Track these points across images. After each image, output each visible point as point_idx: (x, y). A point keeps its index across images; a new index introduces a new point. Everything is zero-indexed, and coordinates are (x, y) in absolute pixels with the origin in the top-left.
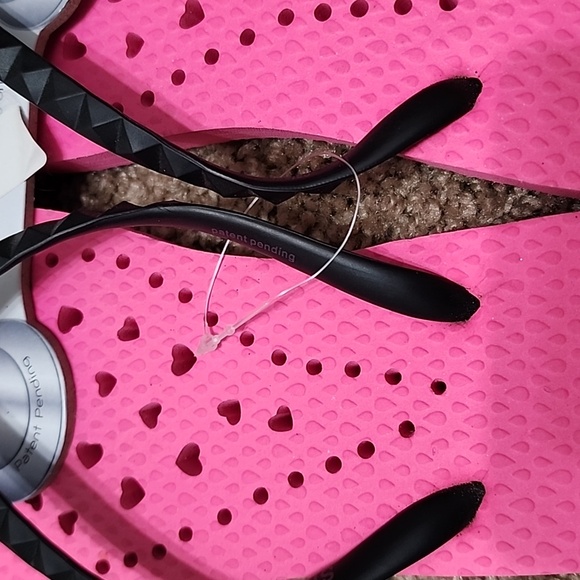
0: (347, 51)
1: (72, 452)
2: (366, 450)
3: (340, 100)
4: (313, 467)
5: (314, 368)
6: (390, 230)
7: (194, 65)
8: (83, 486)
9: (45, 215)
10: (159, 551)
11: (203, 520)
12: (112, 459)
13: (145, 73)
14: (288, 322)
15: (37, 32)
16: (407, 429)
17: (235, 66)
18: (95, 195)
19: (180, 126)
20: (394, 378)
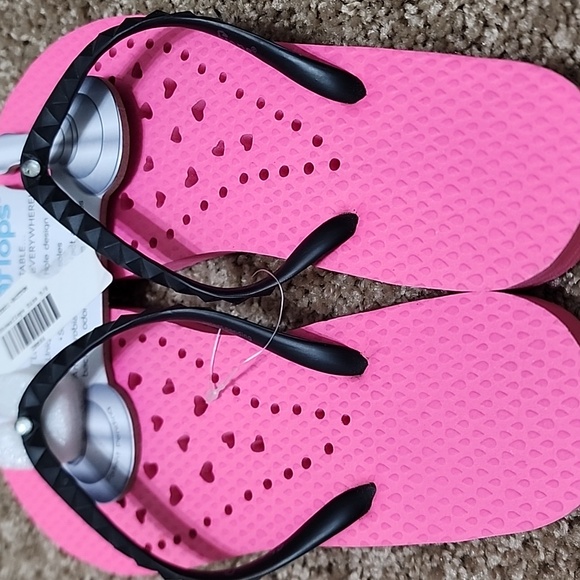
0: (279, 201)
1: (141, 468)
2: (307, 463)
3: (277, 232)
4: (276, 476)
5: (275, 409)
7: (194, 212)
8: (148, 491)
9: (117, 314)
10: (193, 533)
11: (217, 513)
12: (164, 473)
13: (167, 218)
14: (259, 379)
15: (101, 197)
16: (329, 449)
17: (217, 211)
18: (154, 294)
19: (190, 252)
20: (320, 414)
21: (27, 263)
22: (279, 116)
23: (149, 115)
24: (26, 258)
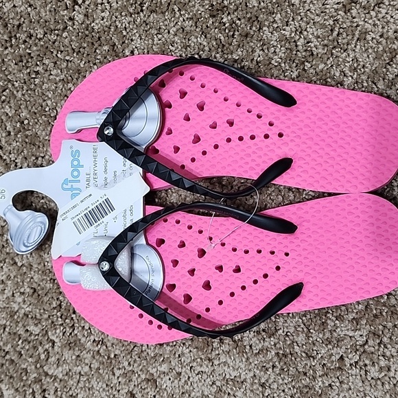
0: (250, 151)
1: (165, 287)
2: (266, 276)
3: (249, 166)
4: (249, 283)
5: (246, 252)
6: (266, 205)
7: (198, 156)
8: (170, 298)
9: (152, 209)
10: (199, 317)
11: (213, 305)
12: (180, 287)
13: (181, 159)
14: (236, 238)
15: (144, 147)
16: (278, 268)
17: (213, 156)
18: (160, 199)
19: (195, 176)
20: (272, 253)
21: (92, 181)
22: (249, 111)
23: (170, 106)
24: (91, 179)
